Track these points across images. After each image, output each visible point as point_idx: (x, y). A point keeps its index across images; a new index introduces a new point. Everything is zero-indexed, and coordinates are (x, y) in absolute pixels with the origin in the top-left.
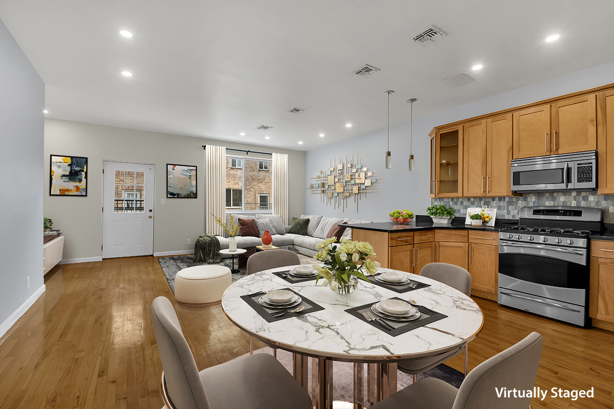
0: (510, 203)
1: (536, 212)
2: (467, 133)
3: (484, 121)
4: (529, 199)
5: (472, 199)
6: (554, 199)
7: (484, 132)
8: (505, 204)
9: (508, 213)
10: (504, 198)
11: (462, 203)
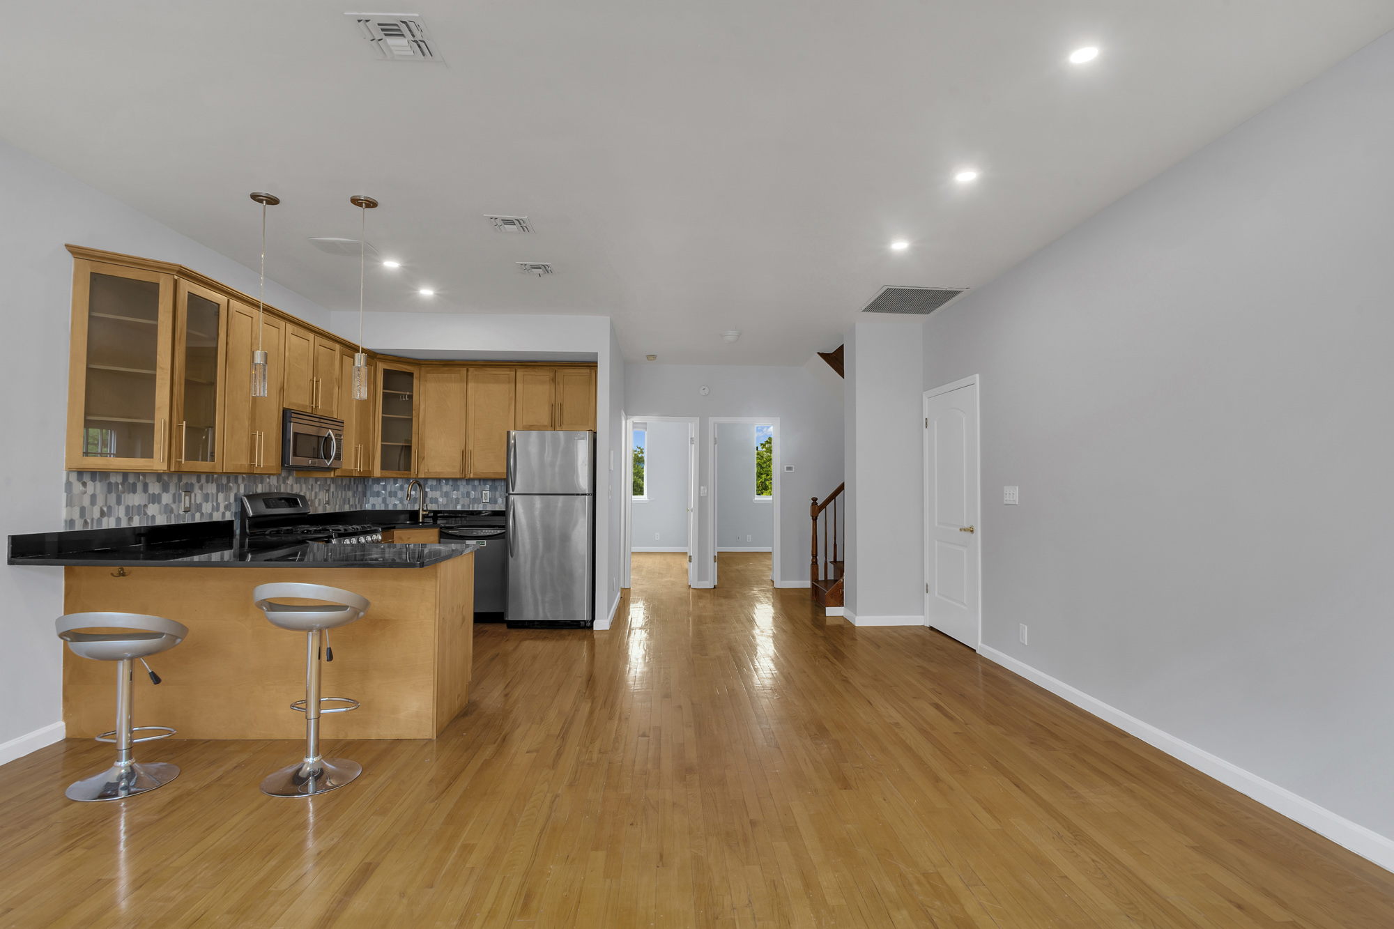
8: (214, 490)
9: (217, 508)
11: (145, 489)
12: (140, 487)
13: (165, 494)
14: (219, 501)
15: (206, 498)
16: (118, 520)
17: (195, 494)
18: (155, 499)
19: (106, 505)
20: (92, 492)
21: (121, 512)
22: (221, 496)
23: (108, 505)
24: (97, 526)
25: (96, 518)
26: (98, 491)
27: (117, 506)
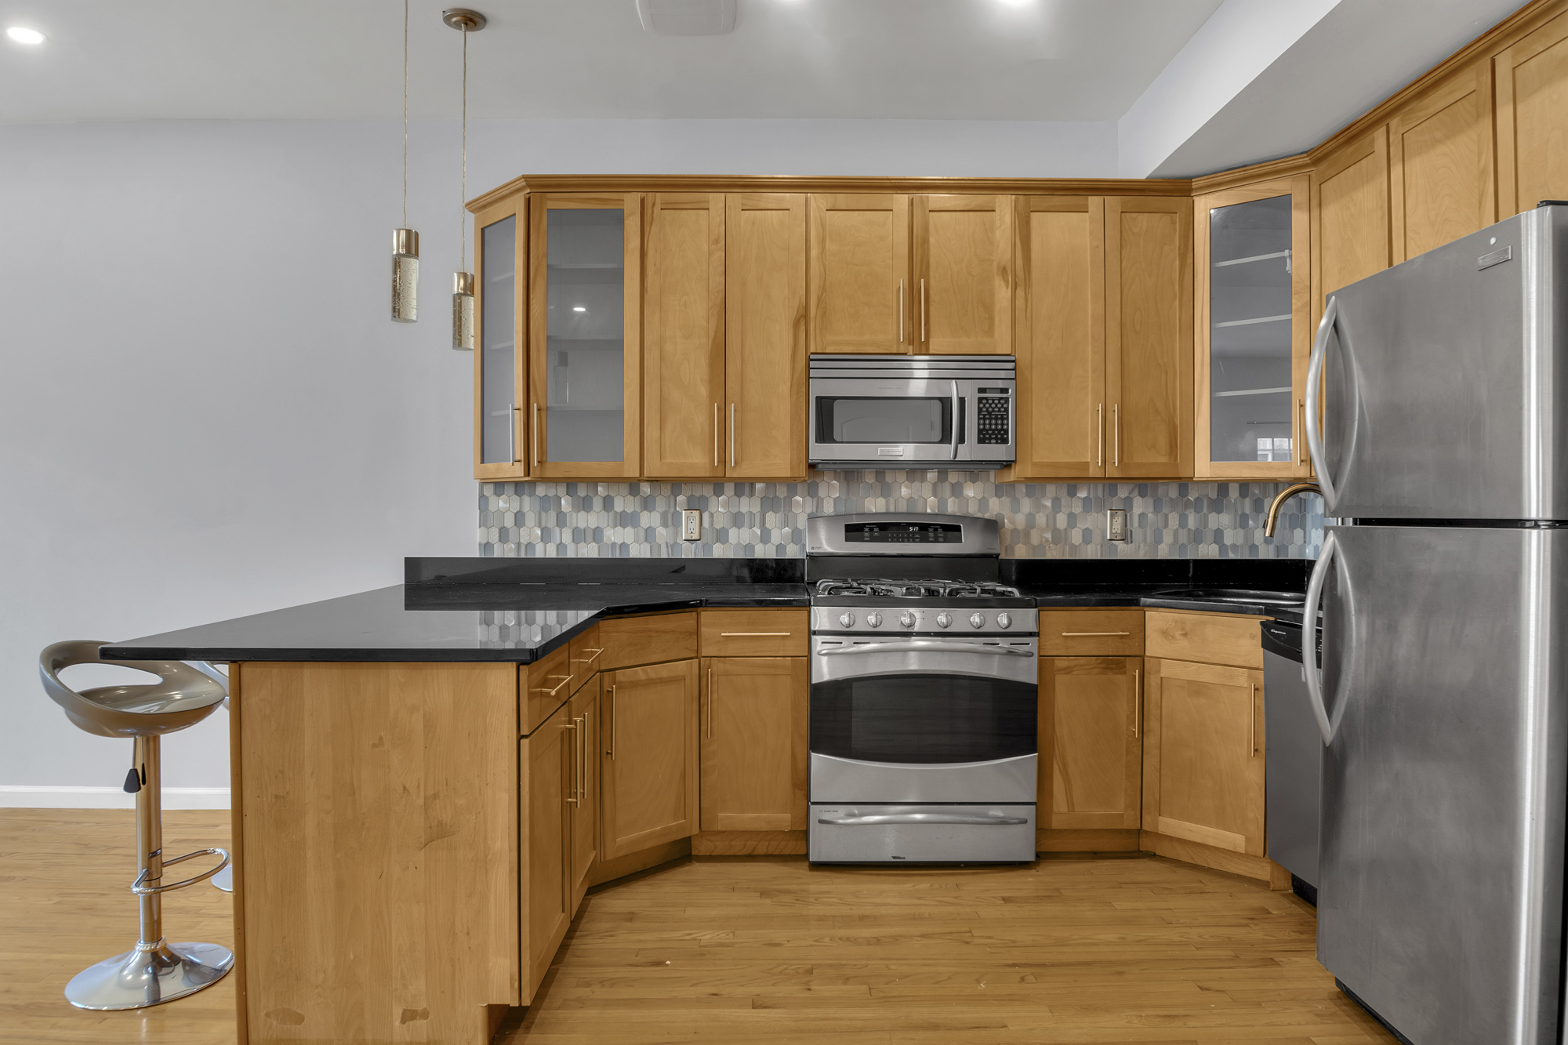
0: (769, 504)
1: (854, 531)
2: (654, 228)
3: (716, 199)
4: (822, 492)
5: (646, 489)
6: (886, 491)
7: (717, 242)
8: (756, 508)
9: (765, 538)
10: (752, 486)
11: (608, 504)
12: (597, 503)
13: (645, 512)
14: (767, 526)
15: (737, 520)
16: (561, 546)
17: (712, 515)
18: (624, 520)
19: (540, 527)
20: (518, 509)
21: (567, 537)
22: (772, 519)
23: (543, 525)
24: (526, 554)
25: (525, 543)
26: (526, 508)
27: (557, 530)
